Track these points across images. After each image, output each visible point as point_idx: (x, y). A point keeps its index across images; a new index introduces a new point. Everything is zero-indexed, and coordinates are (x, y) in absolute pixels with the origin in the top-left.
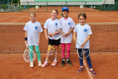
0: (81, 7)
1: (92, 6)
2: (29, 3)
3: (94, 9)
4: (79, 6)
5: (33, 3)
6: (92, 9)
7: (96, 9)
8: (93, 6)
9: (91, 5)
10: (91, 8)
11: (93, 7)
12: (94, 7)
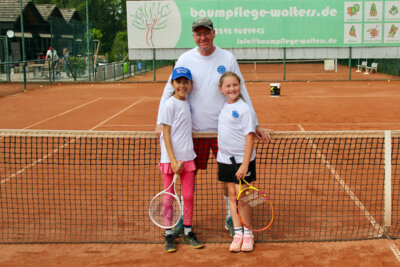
0: (329, 65)
1: (364, 64)
2: (157, 53)
3: (374, 72)
4: (323, 62)
5: (173, 51)
6: (366, 73)
7: (379, 71)
8: (370, 61)
9: (362, 60)
10: (364, 70)
11: (369, 65)
12: (374, 65)
